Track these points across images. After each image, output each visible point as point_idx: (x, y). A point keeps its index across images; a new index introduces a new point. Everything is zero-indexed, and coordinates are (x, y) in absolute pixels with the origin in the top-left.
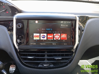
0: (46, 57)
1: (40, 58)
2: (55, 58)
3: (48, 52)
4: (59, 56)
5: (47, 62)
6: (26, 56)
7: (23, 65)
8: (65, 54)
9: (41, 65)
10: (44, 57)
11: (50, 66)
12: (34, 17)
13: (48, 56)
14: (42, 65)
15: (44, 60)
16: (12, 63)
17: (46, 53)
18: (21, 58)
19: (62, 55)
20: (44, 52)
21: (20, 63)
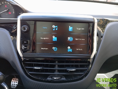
0: (57, 68)
1: (50, 69)
2: (68, 70)
3: (59, 62)
4: (72, 66)
5: (58, 75)
6: (33, 66)
7: (28, 78)
8: (80, 65)
9: (50, 77)
10: (54, 68)
11: (62, 79)
12: (43, 18)
13: (59, 66)
14: (52, 78)
15: (54, 71)
16: (14, 75)
17: (57, 63)
18: (26, 68)
19: (76, 66)
20: (54, 62)
21: (25, 75)
